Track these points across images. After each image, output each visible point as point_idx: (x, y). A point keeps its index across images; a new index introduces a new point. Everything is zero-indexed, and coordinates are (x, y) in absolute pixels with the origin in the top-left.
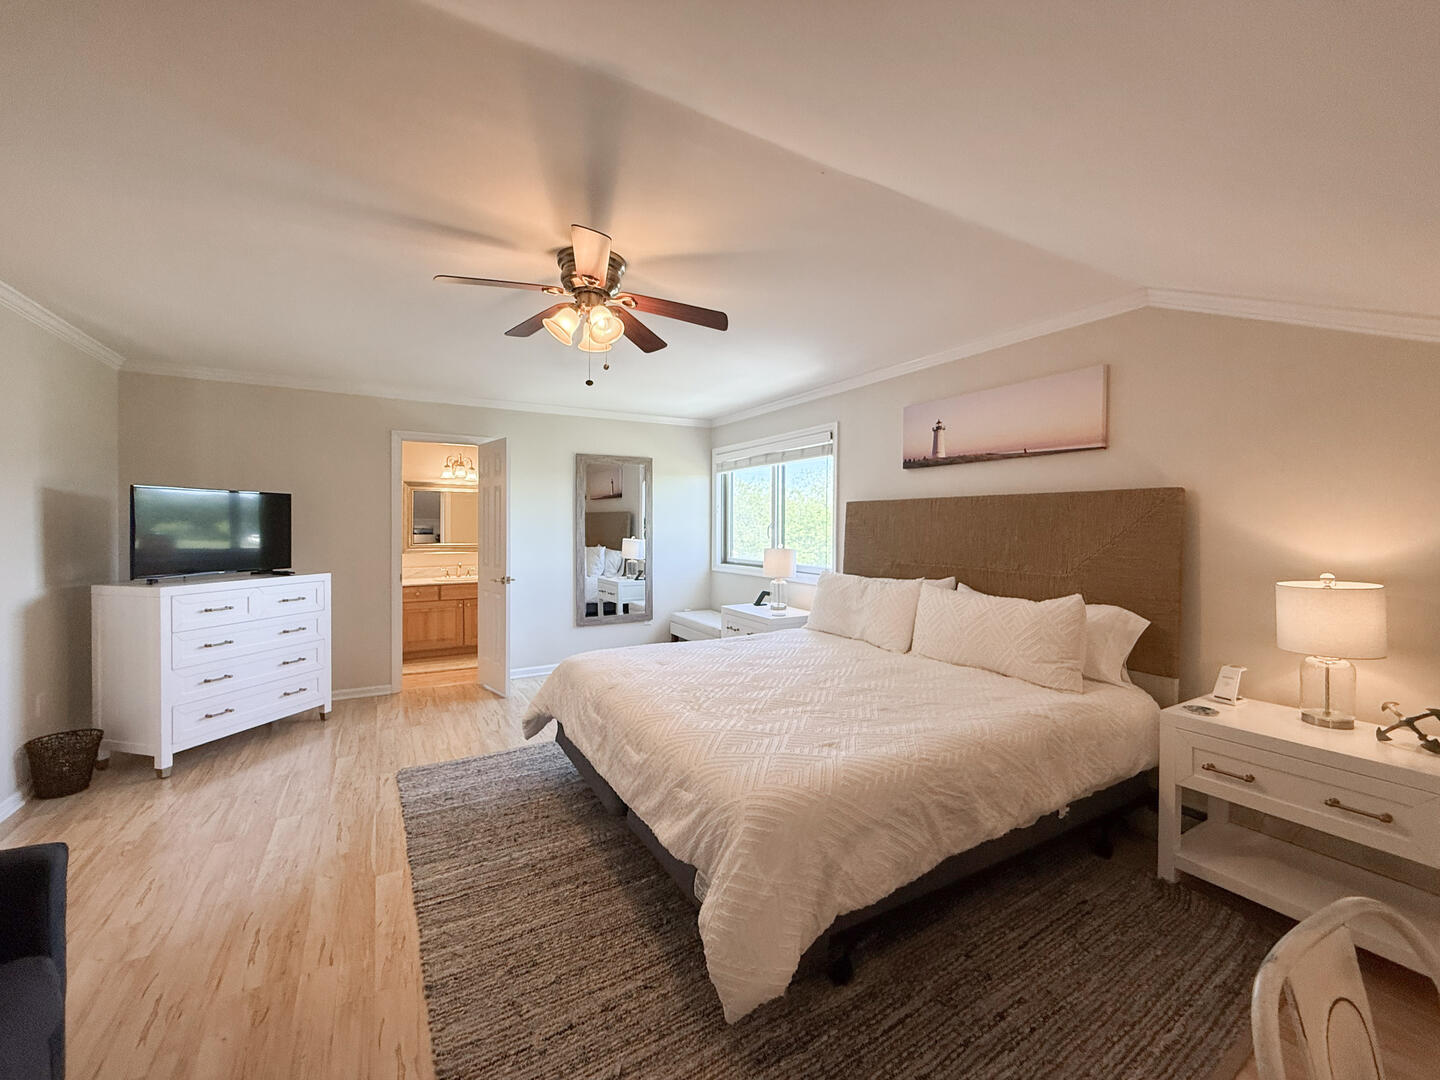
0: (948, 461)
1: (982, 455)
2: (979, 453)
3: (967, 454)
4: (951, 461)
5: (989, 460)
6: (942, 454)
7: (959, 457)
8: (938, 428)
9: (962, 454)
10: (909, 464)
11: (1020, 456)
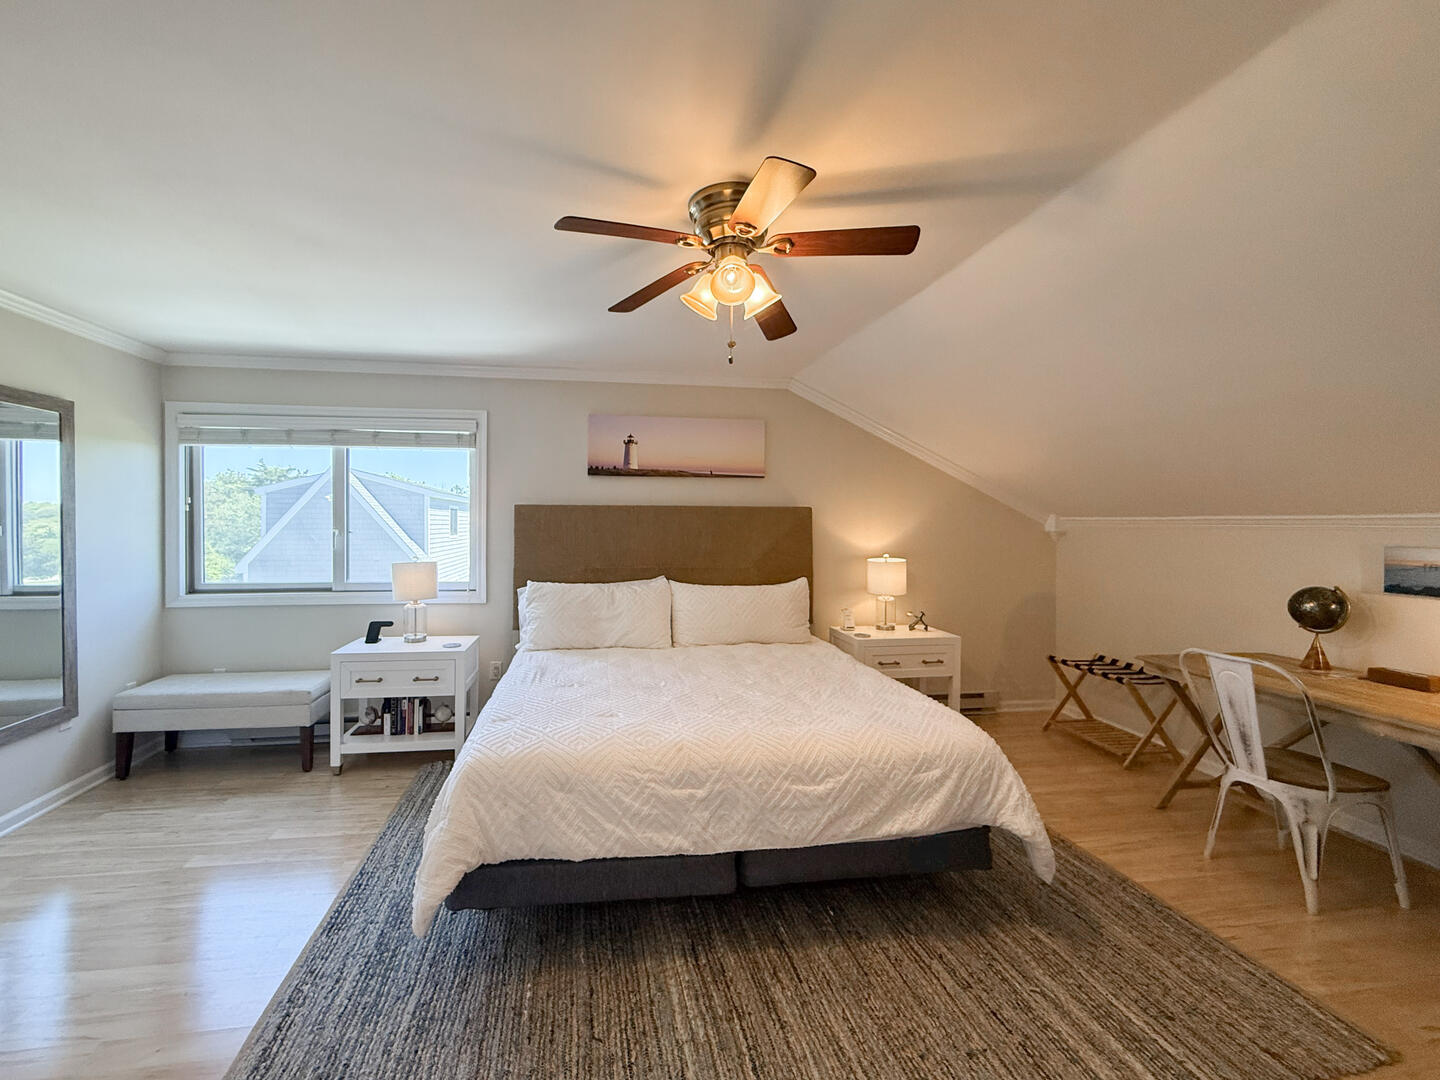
0: (640, 473)
1: (674, 472)
2: (672, 469)
3: (661, 469)
4: (642, 473)
5: (681, 476)
6: (634, 466)
7: (652, 471)
8: (630, 442)
9: (655, 468)
10: (594, 471)
11: (706, 476)
